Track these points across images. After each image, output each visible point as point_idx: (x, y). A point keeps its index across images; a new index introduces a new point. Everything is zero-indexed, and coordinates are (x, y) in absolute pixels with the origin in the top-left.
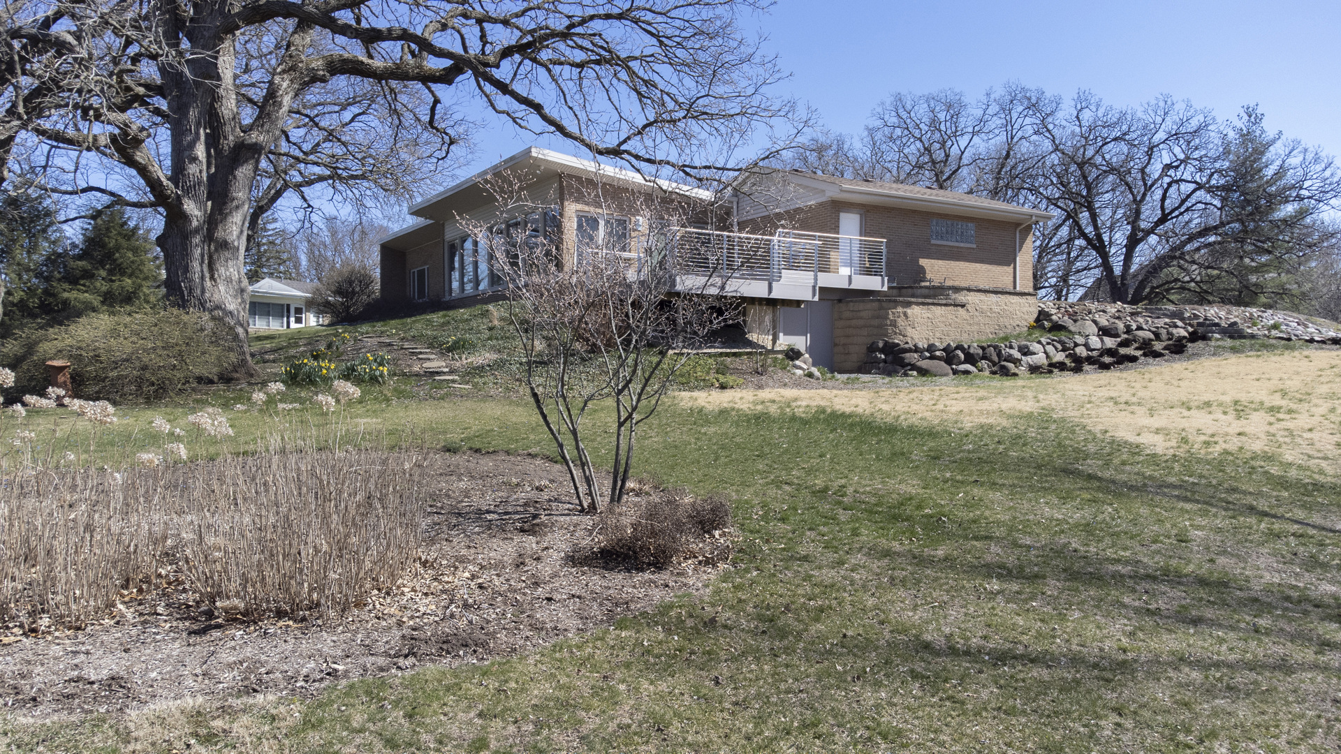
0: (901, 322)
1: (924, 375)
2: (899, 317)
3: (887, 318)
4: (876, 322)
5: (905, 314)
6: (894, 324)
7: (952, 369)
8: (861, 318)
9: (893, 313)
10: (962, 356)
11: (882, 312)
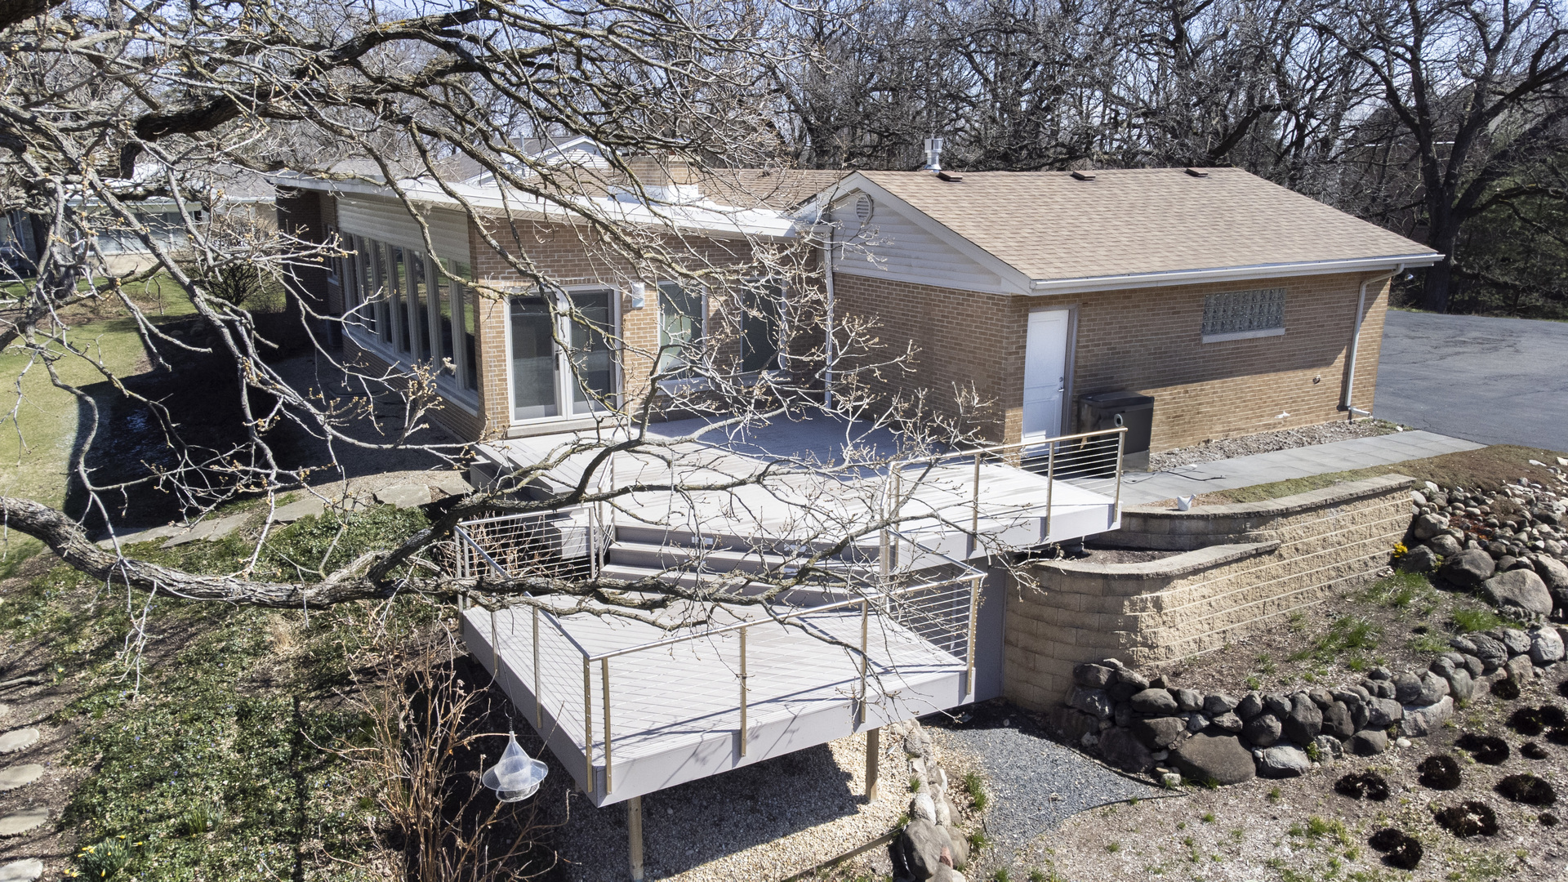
0: (1147, 619)
1: (1194, 783)
2: (1143, 610)
3: (1118, 611)
4: (1094, 620)
5: (1158, 605)
6: (1132, 625)
7: (1256, 759)
8: (1066, 607)
9: (1133, 604)
10: (1277, 726)
11: (1110, 601)
